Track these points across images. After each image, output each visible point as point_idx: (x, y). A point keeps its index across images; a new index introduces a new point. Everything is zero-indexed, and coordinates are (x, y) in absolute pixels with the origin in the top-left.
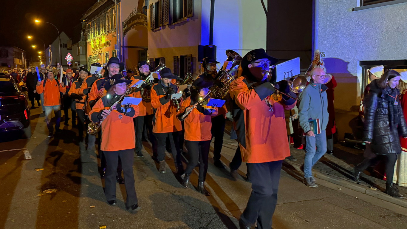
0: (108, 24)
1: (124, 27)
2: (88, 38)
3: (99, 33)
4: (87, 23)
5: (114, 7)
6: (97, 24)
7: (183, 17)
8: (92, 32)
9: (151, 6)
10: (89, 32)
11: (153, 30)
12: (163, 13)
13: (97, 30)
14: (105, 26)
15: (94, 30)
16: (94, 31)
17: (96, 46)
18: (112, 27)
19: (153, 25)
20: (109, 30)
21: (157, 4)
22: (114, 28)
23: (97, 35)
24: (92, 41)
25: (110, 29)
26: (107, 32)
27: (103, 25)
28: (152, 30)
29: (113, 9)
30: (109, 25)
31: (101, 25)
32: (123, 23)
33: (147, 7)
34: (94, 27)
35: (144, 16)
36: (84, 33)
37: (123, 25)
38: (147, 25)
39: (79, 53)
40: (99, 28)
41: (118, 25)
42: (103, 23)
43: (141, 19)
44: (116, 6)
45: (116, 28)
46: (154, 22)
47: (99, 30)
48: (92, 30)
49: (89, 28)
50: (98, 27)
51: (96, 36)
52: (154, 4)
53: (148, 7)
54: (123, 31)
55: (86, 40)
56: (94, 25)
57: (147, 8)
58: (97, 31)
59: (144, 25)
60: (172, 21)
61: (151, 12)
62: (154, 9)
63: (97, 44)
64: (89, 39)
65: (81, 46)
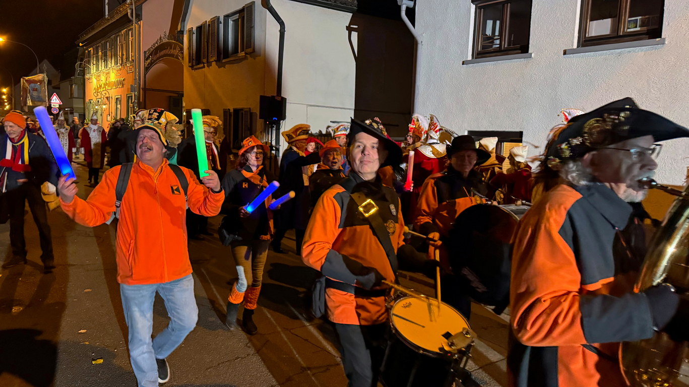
0: (120, 54)
1: (147, 60)
2: (87, 71)
3: (106, 66)
4: (87, 49)
5: (132, 27)
6: (103, 52)
7: (238, 53)
8: (95, 63)
9: (191, 31)
10: (89, 62)
11: (192, 67)
12: (208, 42)
13: (103, 61)
14: (116, 55)
15: (97, 60)
16: (98, 62)
17: (101, 86)
18: (127, 58)
19: (193, 59)
20: (122, 62)
21: (200, 29)
22: (130, 60)
23: (103, 68)
24: (93, 77)
25: (125, 61)
26: (118, 64)
27: (113, 53)
28: (190, 67)
29: (129, 30)
30: (123, 55)
31: (109, 53)
32: (145, 52)
33: (183, 31)
34: (98, 56)
35: (179, 46)
36: (81, 64)
37: (145, 55)
38: (183, 58)
39: (72, 94)
40: (107, 58)
41: (137, 55)
42: (113, 50)
43: (175, 48)
44: (134, 27)
45: (133, 60)
46: (194, 55)
47: (106, 61)
48: (95, 59)
49: (89, 56)
50: (105, 56)
51: (100, 69)
52: (194, 29)
53: (185, 32)
54: (145, 65)
55: (84, 75)
56: (97, 53)
57: (183, 34)
58: (103, 63)
59: (179, 59)
60: (222, 56)
61: (190, 40)
62: (194, 36)
63: (102, 82)
64: (89, 73)
65: (76, 84)
